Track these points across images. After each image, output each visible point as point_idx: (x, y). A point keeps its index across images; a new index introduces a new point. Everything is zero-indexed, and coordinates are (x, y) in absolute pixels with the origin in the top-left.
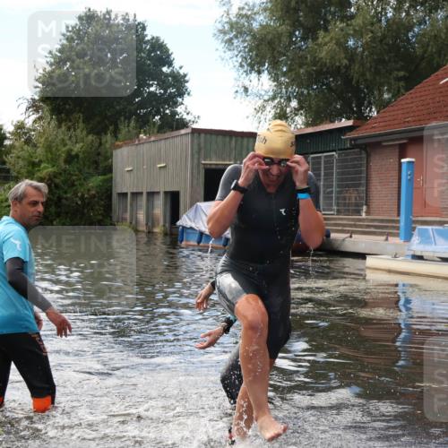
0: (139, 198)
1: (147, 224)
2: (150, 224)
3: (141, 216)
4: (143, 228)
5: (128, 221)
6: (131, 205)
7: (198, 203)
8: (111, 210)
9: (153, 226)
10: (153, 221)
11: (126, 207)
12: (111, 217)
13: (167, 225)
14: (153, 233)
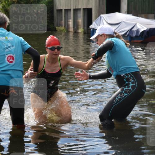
0: (69, 13)
1: (74, 28)
2: (75, 27)
3: (71, 23)
4: (71, 29)
5: (63, 25)
6: (65, 17)
7: (102, 15)
8: (53, 20)
9: (78, 28)
10: (77, 26)
11: (62, 18)
12: (53, 24)
13: (85, 28)
14: (77, 32)
